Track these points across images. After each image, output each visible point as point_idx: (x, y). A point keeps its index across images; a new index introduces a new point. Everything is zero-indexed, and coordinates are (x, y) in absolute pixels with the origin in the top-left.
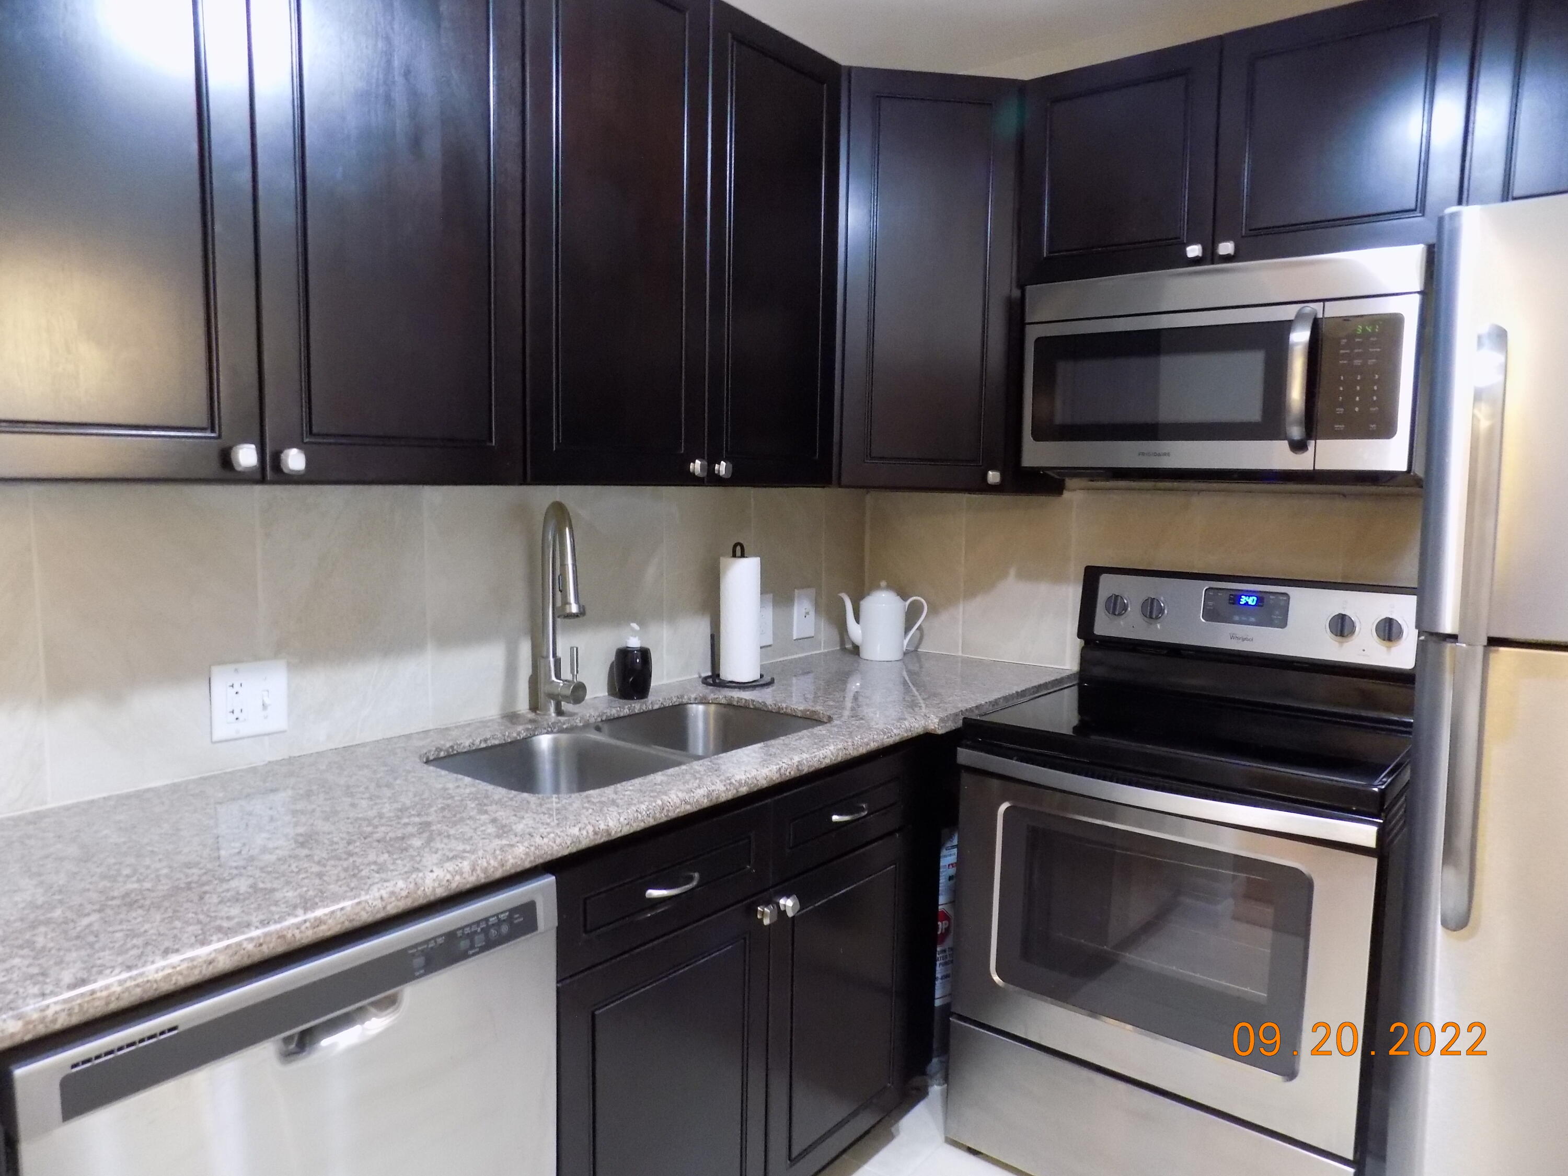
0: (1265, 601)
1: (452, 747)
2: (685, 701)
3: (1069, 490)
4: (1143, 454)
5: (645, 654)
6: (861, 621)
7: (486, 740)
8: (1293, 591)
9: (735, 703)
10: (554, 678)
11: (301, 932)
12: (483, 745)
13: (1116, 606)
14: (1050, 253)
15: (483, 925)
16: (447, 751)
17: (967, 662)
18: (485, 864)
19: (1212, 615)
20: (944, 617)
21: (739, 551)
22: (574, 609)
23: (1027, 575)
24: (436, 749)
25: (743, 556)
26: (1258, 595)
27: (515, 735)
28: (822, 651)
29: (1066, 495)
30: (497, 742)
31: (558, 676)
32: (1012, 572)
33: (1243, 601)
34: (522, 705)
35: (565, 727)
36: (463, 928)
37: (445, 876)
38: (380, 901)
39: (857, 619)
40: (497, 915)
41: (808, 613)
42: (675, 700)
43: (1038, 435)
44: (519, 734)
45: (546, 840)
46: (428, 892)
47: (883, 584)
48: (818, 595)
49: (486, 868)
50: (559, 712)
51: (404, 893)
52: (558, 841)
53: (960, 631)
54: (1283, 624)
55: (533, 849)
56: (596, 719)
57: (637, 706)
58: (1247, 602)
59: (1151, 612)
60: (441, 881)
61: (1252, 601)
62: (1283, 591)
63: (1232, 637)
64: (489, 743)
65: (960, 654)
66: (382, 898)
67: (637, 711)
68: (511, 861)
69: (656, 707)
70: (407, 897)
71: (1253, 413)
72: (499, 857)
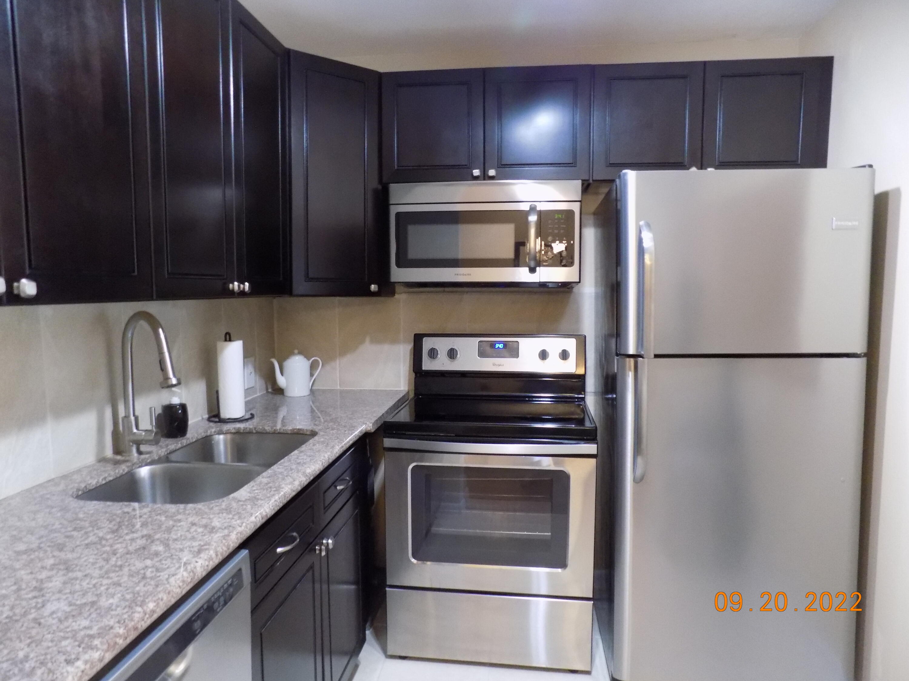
0: (507, 345)
1: (86, 487)
2: (209, 434)
3: (398, 294)
4: (457, 275)
5: (183, 407)
6: (285, 374)
7: (105, 478)
8: (520, 340)
9: (242, 431)
10: (135, 430)
11: (145, 622)
12: (104, 482)
13: (433, 353)
14: (398, 167)
15: (222, 591)
16: (83, 490)
17: (342, 392)
18: (221, 550)
19: (482, 354)
20: (328, 367)
21: (228, 338)
22: (174, 381)
23: (375, 341)
24: (77, 490)
25: (230, 340)
26: (504, 343)
27: (121, 471)
28: (258, 394)
29: (397, 296)
30: (111, 478)
31: (137, 428)
32: (368, 339)
33: (497, 347)
34: (109, 452)
35: (149, 461)
36: (213, 596)
37: (205, 563)
38: (179, 588)
39: (282, 374)
40: (227, 582)
41: (251, 373)
42: (203, 434)
43: (399, 265)
44: (124, 470)
45: (243, 528)
46: (200, 575)
47: (296, 351)
48: (255, 361)
49: (222, 552)
50: (140, 453)
51: (189, 580)
52: (248, 527)
53: (338, 375)
54: (517, 356)
55: (239, 534)
56: (164, 453)
57: (184, 441)
58: (499, 347)
59: (451, 357)
60: (204, 567)
61: (501, 346)
62: (516, 340)
63: (494, 365)
64: (107, 480)
65: (339, 388)
66: (180, 587)
67: (185, 445)
68: (232, 545)
69: (194, 440)
70: (191, 582)
71: (510, 254)
72: (226, 544)
